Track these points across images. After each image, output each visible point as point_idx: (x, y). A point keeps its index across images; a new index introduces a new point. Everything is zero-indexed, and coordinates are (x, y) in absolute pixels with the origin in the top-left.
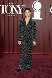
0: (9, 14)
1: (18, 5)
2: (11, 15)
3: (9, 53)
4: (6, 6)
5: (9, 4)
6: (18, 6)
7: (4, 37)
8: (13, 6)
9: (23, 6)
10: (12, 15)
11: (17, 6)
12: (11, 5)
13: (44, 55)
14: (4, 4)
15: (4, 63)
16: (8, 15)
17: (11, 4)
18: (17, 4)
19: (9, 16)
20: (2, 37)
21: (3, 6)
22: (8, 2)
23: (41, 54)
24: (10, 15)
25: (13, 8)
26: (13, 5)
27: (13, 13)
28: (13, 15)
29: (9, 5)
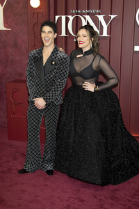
1: (99, 14)
5: (79, 11)
6: (101, 18)
8: (88, 17)
9: (113, 17)
11: (98, 16)
12: (82, 14)
14: (66, 14)
16: (75, 40)
17: (84, 11)
18: (97, 11)
21: (64, 18)
22: (77, 9)
26: (88, 14)
29: (77, 14)
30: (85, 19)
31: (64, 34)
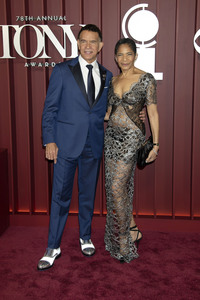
0: (29, 61)
1: (64, 23)
2: (40, 65)
3: (33, 213)
4: (16, 27)
5: (31, 18)
6: (67, 29)
7: (11, 151)
8: (46, 28)
10: (43, 65)
11: (62, 26)
12: (36, 23)
13: (171, 217)
14: (9, 22)
15: (14, 251)
16: (26, 65)
17: (39, 18)
18: (61, 18)
19: (30, 66)
20: (7, 150)
21: (5, 28)
22: (27, 14)
23: (158, 217)
24: (33, 64)
25: (46, 37)
26: (46, 23)
27: (45, 56)
28: (47, 65)
29: (28, 22)
30: (41, 30)
31: (7, 55)
